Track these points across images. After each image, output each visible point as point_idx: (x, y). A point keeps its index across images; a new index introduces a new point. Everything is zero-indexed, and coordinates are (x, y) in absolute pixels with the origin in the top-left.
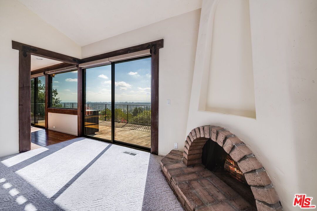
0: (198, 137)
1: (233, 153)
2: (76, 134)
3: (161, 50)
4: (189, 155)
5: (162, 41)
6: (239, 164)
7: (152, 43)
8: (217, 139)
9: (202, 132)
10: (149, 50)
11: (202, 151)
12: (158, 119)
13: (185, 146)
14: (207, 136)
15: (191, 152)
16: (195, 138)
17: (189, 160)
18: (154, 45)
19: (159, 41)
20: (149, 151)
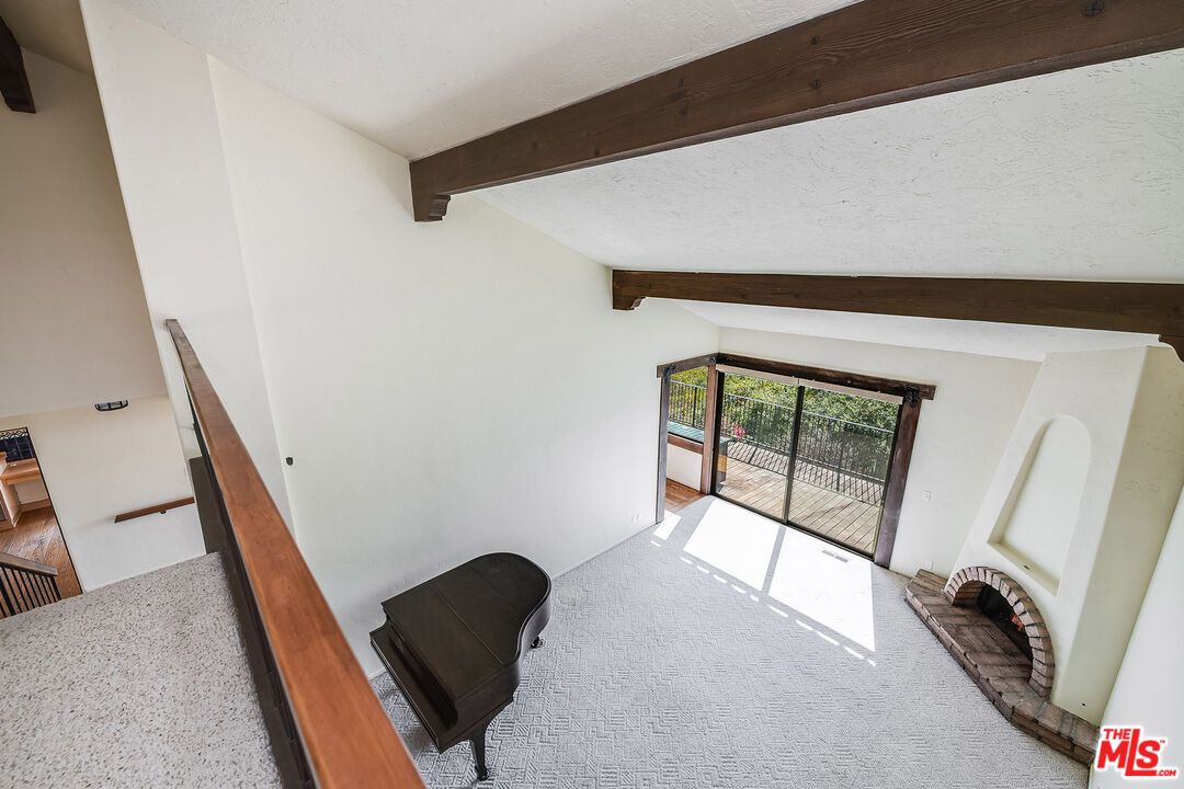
0: (981, 580)
2: (697, 487)
3: (925, 402)
4: (958, 593)
5: (933, 388)
7: (908, 384)
8: (1008, 596)
10: (901, 397)
11: (980, 590)
12: (899, 515)
13: (951, 585)
15: (962, 589)
16: (975, 579)
17: (956, 599)
18: (913, 391)
19: (925, 386)
20: (870, 557)
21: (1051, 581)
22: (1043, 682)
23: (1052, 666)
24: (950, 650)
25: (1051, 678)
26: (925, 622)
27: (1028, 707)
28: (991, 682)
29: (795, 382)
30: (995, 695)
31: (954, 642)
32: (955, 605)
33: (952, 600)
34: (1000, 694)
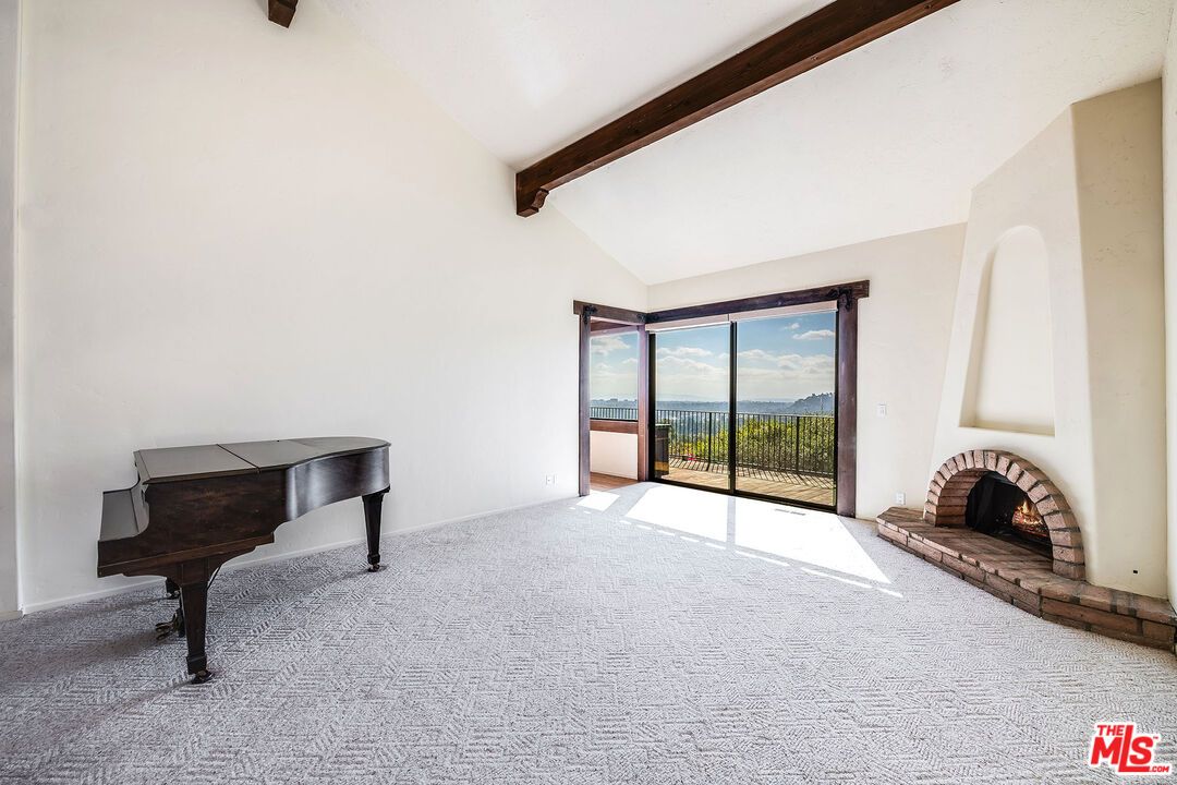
0: (961, 469)
1: (1021, 480)
2: (635, 476)
3: (862, 302)
4: (938, 507)
5: (866, 284)
6: (1029, 494)
7: (839, 286)
8: (996, 466)
9: (969, 459)
10: (835, 302)
11: (965, 502)
12: (855, 443)
13: (928, 501)
14: (980, 465)
15: (942, 500)
16: (954, 472)
17: (938, 516)
18: (846, 292)
19: (858, 283)
20: (833, 510)
21: (1047, 431)
22: (1070, 556)
23: (1075, 529)
24: (942, 565)
25: (1079, 547)
26: (906, 548)
27: (1059, 587)
28: (1001, 573)
29: (722, 322)
30: (1011, 588)
31: (944, 549)
32: (938, 525)
33: (934, 518)
34: (1017, 582)
